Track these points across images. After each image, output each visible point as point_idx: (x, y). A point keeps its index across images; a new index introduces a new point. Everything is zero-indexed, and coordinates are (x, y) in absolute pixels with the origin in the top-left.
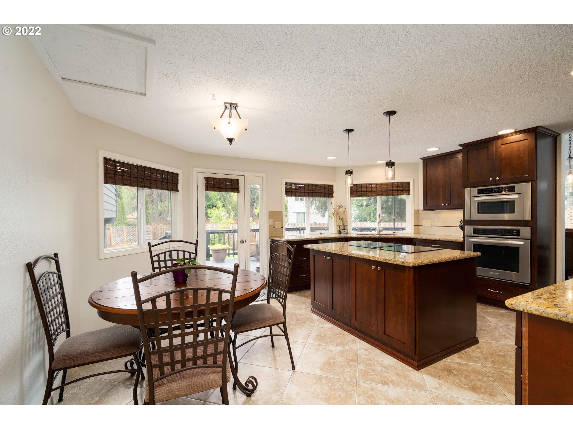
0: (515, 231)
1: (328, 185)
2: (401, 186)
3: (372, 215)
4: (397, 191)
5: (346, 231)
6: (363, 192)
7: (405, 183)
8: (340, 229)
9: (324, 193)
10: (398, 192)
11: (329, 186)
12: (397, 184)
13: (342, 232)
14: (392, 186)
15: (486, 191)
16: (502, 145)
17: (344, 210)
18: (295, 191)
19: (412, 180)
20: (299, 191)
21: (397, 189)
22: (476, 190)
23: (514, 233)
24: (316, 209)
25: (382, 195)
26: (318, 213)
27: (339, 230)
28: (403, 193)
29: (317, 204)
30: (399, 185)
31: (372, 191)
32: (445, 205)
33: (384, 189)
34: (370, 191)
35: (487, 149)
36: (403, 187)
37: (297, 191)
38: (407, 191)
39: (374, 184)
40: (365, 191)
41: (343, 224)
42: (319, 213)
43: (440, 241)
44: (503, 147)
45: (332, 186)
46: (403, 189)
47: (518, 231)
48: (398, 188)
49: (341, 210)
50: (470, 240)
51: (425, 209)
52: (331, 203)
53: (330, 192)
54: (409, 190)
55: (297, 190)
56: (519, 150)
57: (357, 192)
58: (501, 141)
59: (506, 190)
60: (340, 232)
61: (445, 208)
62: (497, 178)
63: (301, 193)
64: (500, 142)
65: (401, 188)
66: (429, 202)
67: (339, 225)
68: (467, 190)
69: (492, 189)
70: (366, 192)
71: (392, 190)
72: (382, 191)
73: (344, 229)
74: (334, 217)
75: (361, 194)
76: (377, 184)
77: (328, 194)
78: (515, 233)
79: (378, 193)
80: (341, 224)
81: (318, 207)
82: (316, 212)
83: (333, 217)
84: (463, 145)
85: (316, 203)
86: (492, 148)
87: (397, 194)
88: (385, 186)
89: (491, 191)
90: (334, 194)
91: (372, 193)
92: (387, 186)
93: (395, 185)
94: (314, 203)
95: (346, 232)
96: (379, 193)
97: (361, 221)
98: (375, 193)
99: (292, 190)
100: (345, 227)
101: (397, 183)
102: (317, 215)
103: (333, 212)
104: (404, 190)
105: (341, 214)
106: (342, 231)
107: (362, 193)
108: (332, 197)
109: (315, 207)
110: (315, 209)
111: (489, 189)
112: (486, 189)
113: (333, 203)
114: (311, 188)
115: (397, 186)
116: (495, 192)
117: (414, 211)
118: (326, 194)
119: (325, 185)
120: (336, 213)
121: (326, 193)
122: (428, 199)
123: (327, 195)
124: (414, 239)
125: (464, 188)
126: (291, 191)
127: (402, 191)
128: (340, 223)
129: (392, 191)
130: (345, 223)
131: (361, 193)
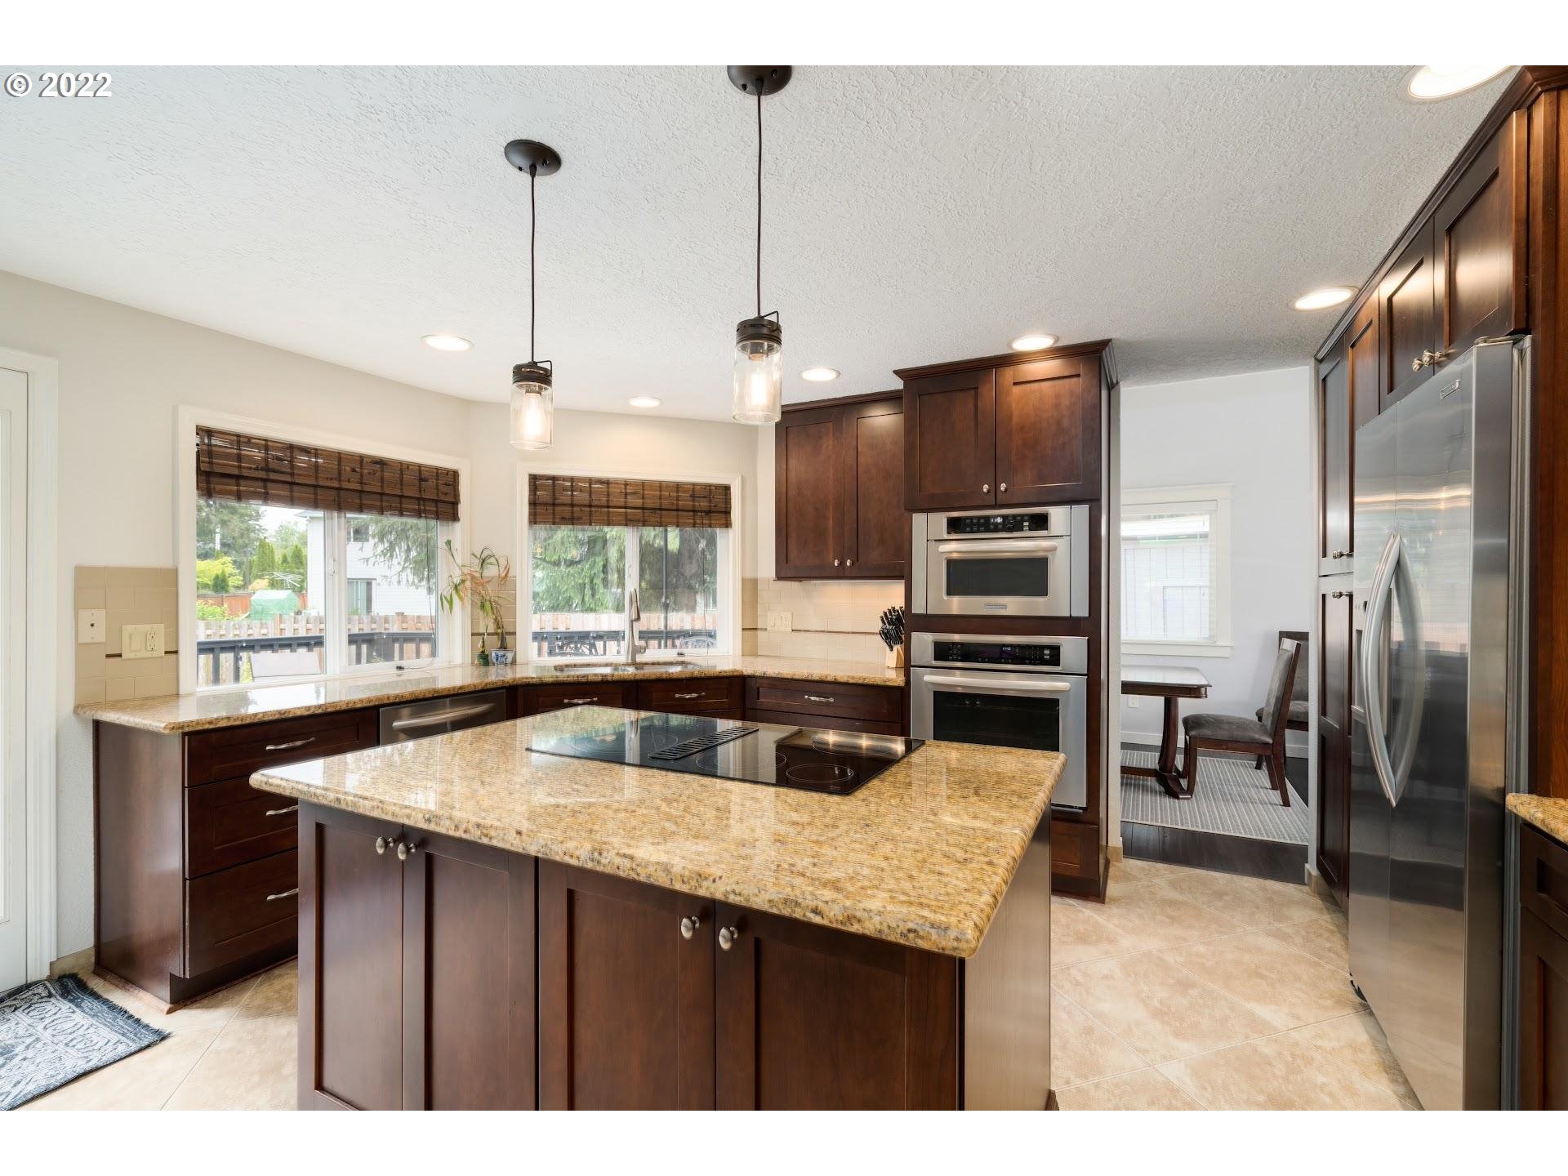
0: (1047, 652)
1: (437, 469)
2: (704, 497)
3: (588, 592)
4: (692, 513)
5: (510, 656)
6: (576, 509)
7: (717, 487)
8: (483, 646)
9: (418, 499)
10: (694, 516)
11: (438, 473)
12: (694, 490)
13: (495, 661)
14: (675, 494)
15: (971, 525)
16: (1015, 384)
17: (503, 575)
18: (262, 475)
19: (737, 481)
20: (288, 479)
21: (694, 506)
22: (940, 520)
23: (1045, 657)
24: (409, 570)
25: (645, 523)
26: (416, 581)
27: (483, 652)
28: (710, 520)
29: (413, 554)
30: (697, 494)
31: (608, 507)
32: (842, 563)
33: (649, 503)
34: (601, 507)
35: (972, 392)
36: (710, 502)
37: (273, 476)
38: (723, 515)
39: (616, 482)
40: (585, 506)
41: (498, 624)
42: (421, 580)
43: (836, 683)
44: (1017, 390)
45: (455, 475)
46: (710, 506)
47: (1055, 650)
48: (694, 501)
49: (491, 571)
50: (927, 678)
51: (780, 577)
52: (449, 543)
53: (443, 498)
54: (727, 512)
55: (274, 471)
56: (1057, 406)
57: (554, 505)
58: (1011, 373)
59: (1026, 524)
60: (485, 659)
61: (840, 575)
62: (1003, 487)
63: (296, 488)
64: (1009, 374)
65: (703, 504)
66: (793, 554)
67: (482, 630)
68: (919, 519)
69: (987, 518)
70: (588, 509)
71: (675, 507)
72: (643, 509)
73: (503, 647)
74: (461, 599)
75: (568, 515)
76: (626, 484)
77: (433, 504)
78: (1048, 657)
79: (629, 517)
80: (491, 629)
81: (416, 562)
82: (411, 578)
83: (456, 598)
84: (908, 375)
85: (408, 550)
86: (988, 392)
87: (692, 521)
88: (655, 491)
89: (985, 526)
90: (463, 509)
91: (608, 512)
92: (661, 491)
93: (686, 491)
94: (400, 548)
95: (509, 660)
96: (635, 514)
97: (554, 608)
98: (619, 514)
99: (240, 467)
100: (505, 637)
101: (694, 484)
102: (413, 588)
103: (457, 580)
104: (713, 509)
105: (491, 591)
106: (493, 654)
107: (572, 512)
108: (455, 517)
109: (405, 562)
110: (404, 568)
111: (979, 518)
112: (971, 518)
113: (456, 545)
114: (353, 470)
115: (693, 497)
116: (996, 529)
117: (744, 580)
118: (427, 503)
119: (420, 466)
120: (468, 584)
121: (424, 499)
122: (792, 542)
123: (431, 507)
124: (752, 677)
125: (907, 514)
126: (235, 472)
127: (708, 512)
128: (487, 624)
129: (677, 510)
130: (506, 620)
131: (569, 508)
